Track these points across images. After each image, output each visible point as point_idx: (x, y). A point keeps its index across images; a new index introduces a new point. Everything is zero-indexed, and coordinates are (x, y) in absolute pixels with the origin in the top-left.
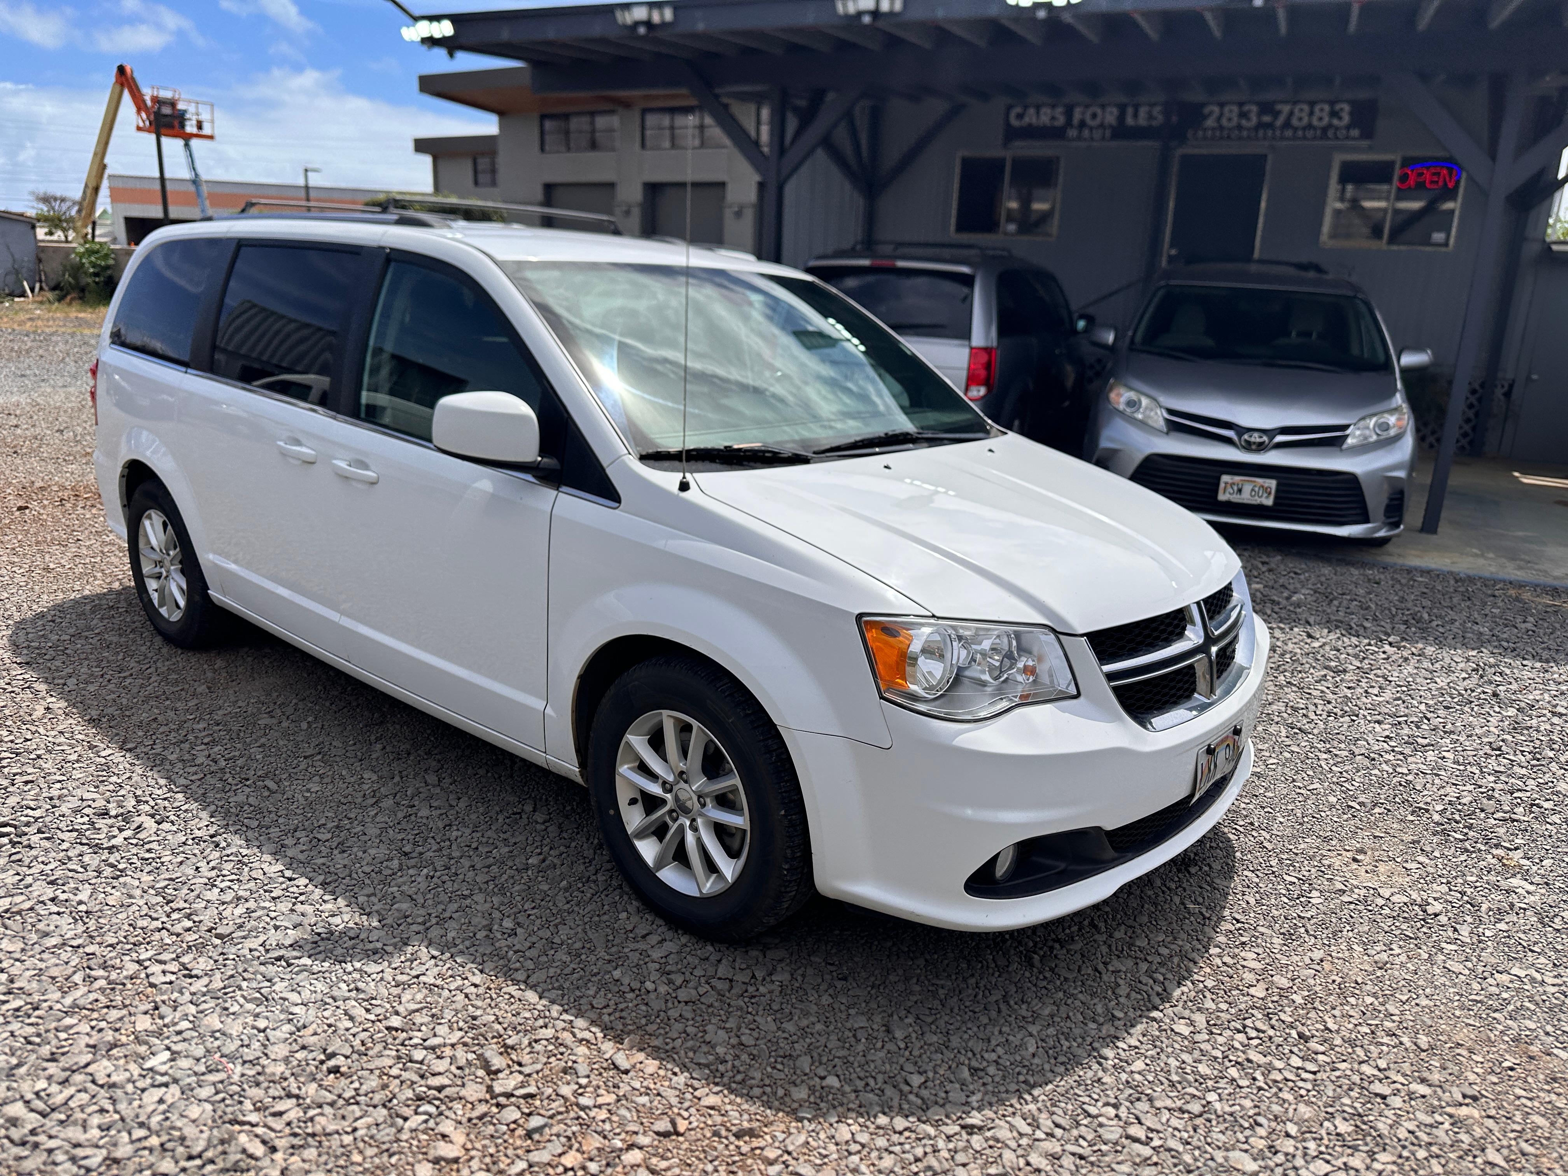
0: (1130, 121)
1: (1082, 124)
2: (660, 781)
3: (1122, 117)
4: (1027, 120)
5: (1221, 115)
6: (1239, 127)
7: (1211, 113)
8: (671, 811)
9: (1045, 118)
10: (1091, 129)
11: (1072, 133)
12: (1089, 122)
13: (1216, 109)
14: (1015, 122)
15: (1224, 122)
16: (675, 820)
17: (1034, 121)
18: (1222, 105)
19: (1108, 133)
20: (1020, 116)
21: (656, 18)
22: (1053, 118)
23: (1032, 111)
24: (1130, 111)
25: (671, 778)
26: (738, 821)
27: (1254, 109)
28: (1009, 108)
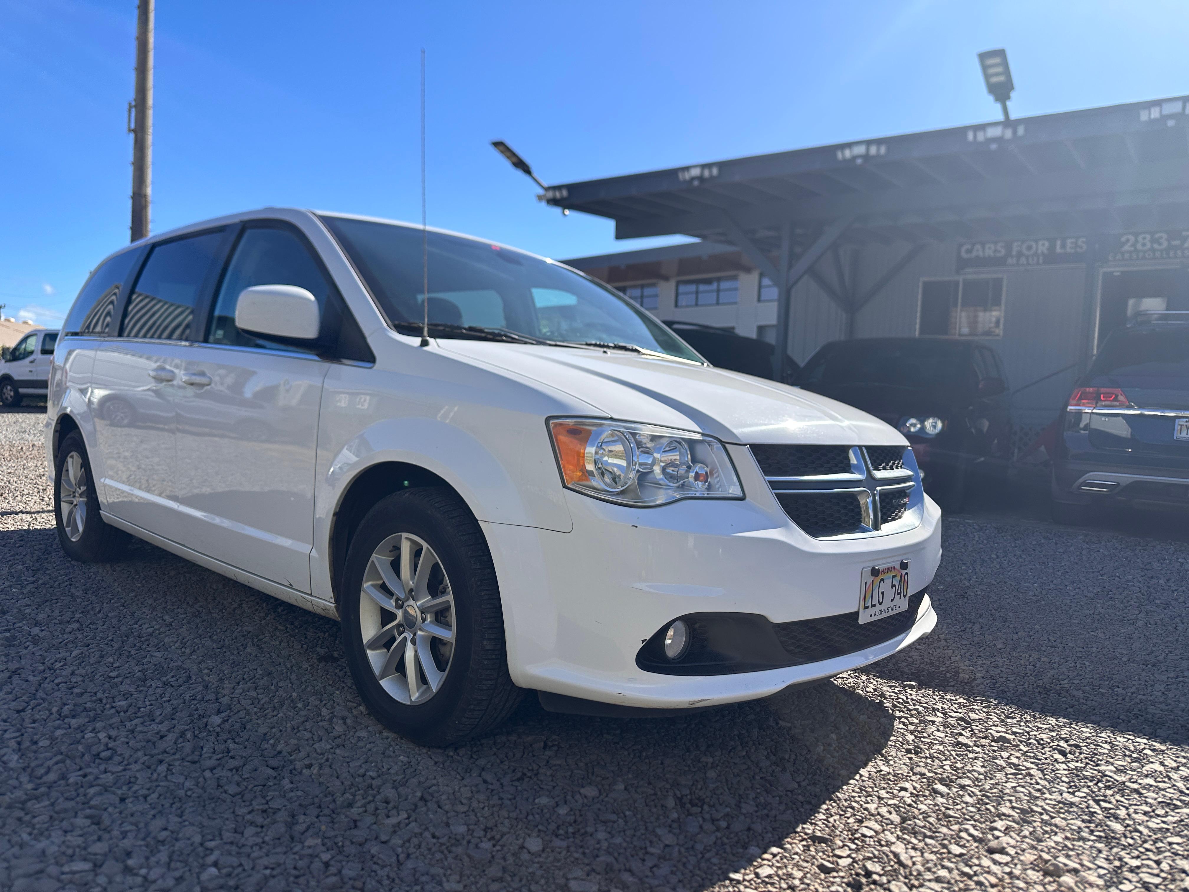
0: (1058, 250)
1: (1020, 254)
2: (394, 597)
3: (1052, 248)
4: (974, 254)
5: (1136, 241)
6: (1152, 250)
7: (1128, 240)
8: (399, 625)
9: (989, 251)
10: (1027, 257)
11: (1010, 261)
12: (1025, 251)
13: (1132, 238)
14: (964, 255)
15: (1139, 247)
16: (400, 634)
17: (981, 254)
18: (1136, 235)
19: (1041, 259)
20: (969, 251)
21: (706, 173)
22: (996, 251)
23: (978, 247)
24: (1059, 243)
25: (402, 596)
26: (449, 635)
27: (1165, 236)
28: (960, 246)
